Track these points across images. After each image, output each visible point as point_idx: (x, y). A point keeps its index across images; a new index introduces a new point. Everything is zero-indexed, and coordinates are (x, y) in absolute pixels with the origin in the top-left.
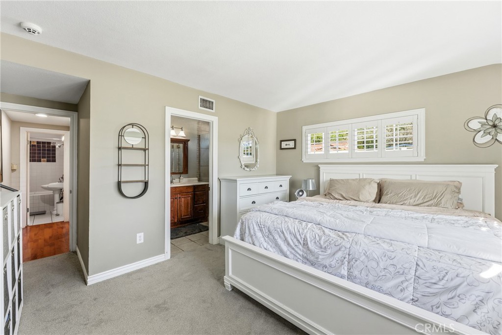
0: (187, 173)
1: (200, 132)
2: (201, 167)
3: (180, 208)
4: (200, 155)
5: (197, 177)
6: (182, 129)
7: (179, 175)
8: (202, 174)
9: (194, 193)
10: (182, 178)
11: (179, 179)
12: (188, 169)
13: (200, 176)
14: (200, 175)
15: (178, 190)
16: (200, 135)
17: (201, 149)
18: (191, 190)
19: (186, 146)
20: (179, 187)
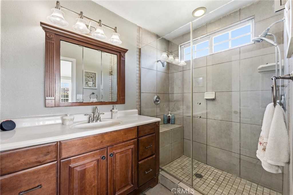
0: (124, 103)
1: (140, 45)
2: (142, 94)
3: (112, 176)
4: (140, 77)
5: (137, 108)
6: (115, 29)
7: (111, 106)
8: (143, 105)
9: (138, 140)
10: (115, 110)
11: (110, 113)
12: (124, 96)
13: (140, 108)
14: (140, 105)
15: (107, 138)
16: (140, 49)
17: (142, 70)
18: (133, 135)
19: (122, 59)
20: (111, 132)
